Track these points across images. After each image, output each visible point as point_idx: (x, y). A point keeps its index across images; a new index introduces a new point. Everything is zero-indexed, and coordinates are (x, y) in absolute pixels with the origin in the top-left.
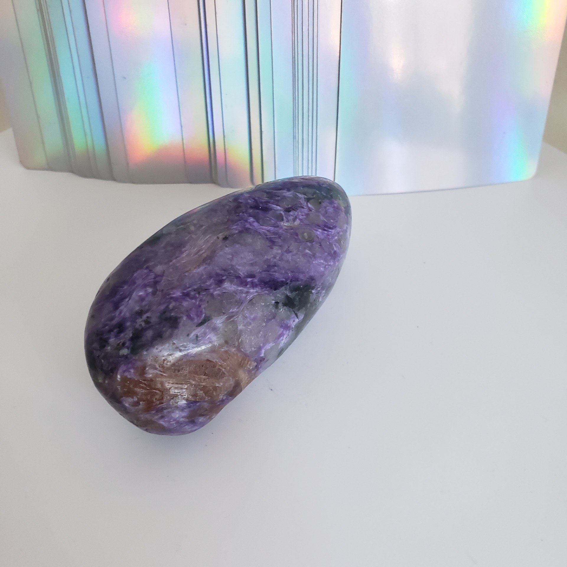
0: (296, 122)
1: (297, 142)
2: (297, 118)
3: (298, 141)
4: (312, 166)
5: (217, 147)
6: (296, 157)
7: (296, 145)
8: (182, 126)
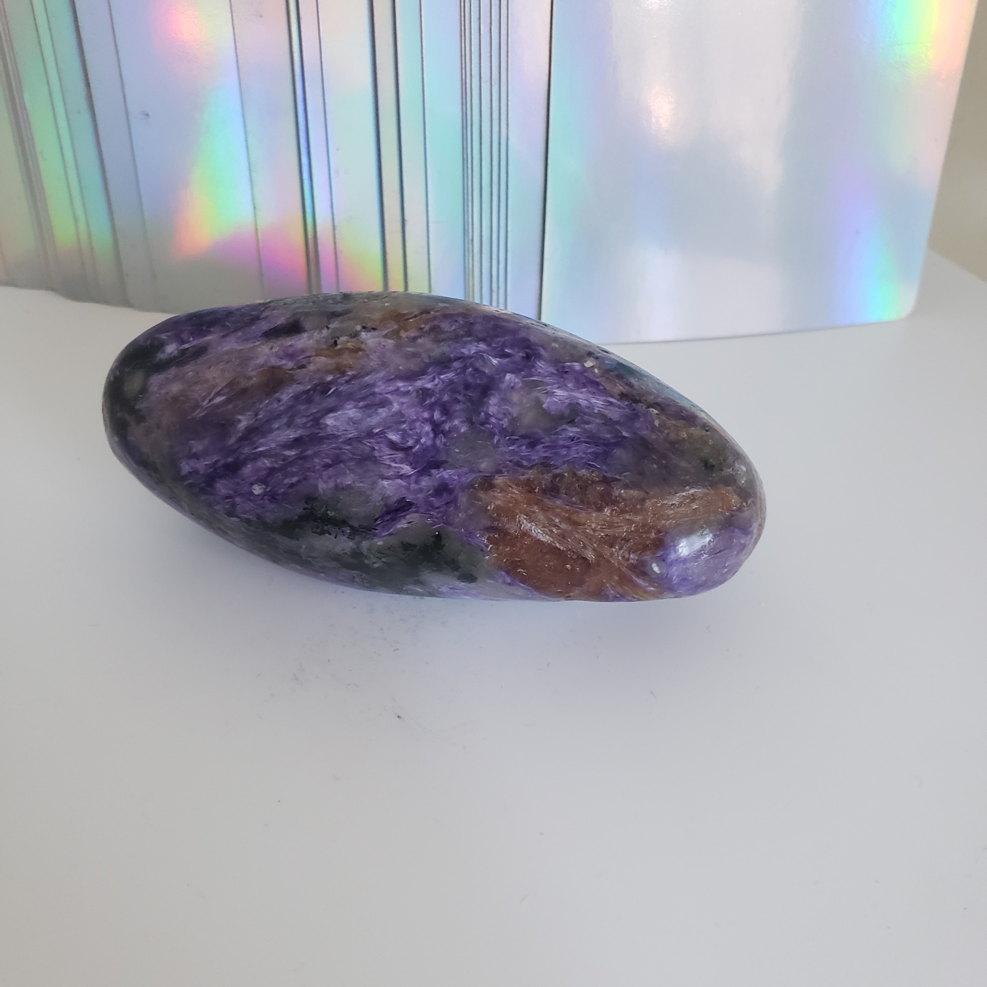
0: (468, 202)
1: (470, 242)
2: (470, 198)
3: (472, 240)
4: (498, 288)
5: (320, 248)
6: (469, 268)
7: (469, 247)
8: (255, 208)
